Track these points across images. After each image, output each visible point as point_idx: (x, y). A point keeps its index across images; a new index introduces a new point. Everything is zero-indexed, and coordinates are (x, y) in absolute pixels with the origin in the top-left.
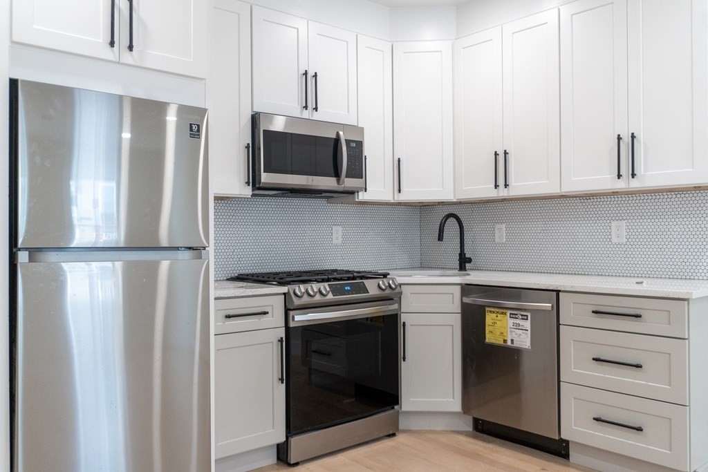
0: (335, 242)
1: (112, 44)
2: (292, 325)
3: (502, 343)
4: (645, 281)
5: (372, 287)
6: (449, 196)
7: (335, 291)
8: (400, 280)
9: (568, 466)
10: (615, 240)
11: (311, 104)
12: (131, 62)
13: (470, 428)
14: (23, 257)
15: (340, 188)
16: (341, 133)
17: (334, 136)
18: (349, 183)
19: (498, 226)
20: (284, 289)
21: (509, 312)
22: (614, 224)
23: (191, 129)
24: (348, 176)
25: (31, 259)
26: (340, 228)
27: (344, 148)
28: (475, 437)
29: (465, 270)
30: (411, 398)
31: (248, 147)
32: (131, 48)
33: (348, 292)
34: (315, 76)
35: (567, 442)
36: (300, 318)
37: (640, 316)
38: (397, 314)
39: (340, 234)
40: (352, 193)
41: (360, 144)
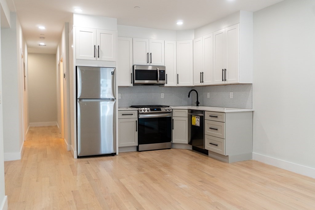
0: (161, 97)
1: (95, 57)
2: (139, 118)
3: (195, 125)
4: (225, 109)
5: (163, 110)
6: (192, 85)
7: (151, 110)
8: (173, 108)
9: (208, 157)
10: (231, 98)
11: (149, 61)
12: (99, 60)
13: (191, 149)
14: (78, 100)
15: (158, 83)
16: (158, 69)
17: (156, 70)
18: (161, 82)
19: (208, 93)
20: (137, 109)
21: (196, 116)
22: (230, 93)
23: (112, 73)
24: (160, 80)
25: (80, 101)
26: (163, 94)
27: (158, 72)
28: (193, 151)
29: (198, 106)
30: (175, 139)
31: (132, 74)
32: (99, 57)
33: (155, 110)
34: (151, 54)
35: (208, 151)
36: (141, 116)
37: (217, 117)
38: (171, 117)
39: (163, 95)
40: (163, 84)
41: (164, 71)
